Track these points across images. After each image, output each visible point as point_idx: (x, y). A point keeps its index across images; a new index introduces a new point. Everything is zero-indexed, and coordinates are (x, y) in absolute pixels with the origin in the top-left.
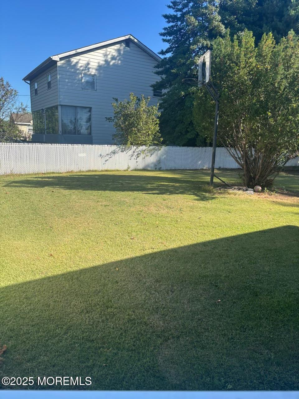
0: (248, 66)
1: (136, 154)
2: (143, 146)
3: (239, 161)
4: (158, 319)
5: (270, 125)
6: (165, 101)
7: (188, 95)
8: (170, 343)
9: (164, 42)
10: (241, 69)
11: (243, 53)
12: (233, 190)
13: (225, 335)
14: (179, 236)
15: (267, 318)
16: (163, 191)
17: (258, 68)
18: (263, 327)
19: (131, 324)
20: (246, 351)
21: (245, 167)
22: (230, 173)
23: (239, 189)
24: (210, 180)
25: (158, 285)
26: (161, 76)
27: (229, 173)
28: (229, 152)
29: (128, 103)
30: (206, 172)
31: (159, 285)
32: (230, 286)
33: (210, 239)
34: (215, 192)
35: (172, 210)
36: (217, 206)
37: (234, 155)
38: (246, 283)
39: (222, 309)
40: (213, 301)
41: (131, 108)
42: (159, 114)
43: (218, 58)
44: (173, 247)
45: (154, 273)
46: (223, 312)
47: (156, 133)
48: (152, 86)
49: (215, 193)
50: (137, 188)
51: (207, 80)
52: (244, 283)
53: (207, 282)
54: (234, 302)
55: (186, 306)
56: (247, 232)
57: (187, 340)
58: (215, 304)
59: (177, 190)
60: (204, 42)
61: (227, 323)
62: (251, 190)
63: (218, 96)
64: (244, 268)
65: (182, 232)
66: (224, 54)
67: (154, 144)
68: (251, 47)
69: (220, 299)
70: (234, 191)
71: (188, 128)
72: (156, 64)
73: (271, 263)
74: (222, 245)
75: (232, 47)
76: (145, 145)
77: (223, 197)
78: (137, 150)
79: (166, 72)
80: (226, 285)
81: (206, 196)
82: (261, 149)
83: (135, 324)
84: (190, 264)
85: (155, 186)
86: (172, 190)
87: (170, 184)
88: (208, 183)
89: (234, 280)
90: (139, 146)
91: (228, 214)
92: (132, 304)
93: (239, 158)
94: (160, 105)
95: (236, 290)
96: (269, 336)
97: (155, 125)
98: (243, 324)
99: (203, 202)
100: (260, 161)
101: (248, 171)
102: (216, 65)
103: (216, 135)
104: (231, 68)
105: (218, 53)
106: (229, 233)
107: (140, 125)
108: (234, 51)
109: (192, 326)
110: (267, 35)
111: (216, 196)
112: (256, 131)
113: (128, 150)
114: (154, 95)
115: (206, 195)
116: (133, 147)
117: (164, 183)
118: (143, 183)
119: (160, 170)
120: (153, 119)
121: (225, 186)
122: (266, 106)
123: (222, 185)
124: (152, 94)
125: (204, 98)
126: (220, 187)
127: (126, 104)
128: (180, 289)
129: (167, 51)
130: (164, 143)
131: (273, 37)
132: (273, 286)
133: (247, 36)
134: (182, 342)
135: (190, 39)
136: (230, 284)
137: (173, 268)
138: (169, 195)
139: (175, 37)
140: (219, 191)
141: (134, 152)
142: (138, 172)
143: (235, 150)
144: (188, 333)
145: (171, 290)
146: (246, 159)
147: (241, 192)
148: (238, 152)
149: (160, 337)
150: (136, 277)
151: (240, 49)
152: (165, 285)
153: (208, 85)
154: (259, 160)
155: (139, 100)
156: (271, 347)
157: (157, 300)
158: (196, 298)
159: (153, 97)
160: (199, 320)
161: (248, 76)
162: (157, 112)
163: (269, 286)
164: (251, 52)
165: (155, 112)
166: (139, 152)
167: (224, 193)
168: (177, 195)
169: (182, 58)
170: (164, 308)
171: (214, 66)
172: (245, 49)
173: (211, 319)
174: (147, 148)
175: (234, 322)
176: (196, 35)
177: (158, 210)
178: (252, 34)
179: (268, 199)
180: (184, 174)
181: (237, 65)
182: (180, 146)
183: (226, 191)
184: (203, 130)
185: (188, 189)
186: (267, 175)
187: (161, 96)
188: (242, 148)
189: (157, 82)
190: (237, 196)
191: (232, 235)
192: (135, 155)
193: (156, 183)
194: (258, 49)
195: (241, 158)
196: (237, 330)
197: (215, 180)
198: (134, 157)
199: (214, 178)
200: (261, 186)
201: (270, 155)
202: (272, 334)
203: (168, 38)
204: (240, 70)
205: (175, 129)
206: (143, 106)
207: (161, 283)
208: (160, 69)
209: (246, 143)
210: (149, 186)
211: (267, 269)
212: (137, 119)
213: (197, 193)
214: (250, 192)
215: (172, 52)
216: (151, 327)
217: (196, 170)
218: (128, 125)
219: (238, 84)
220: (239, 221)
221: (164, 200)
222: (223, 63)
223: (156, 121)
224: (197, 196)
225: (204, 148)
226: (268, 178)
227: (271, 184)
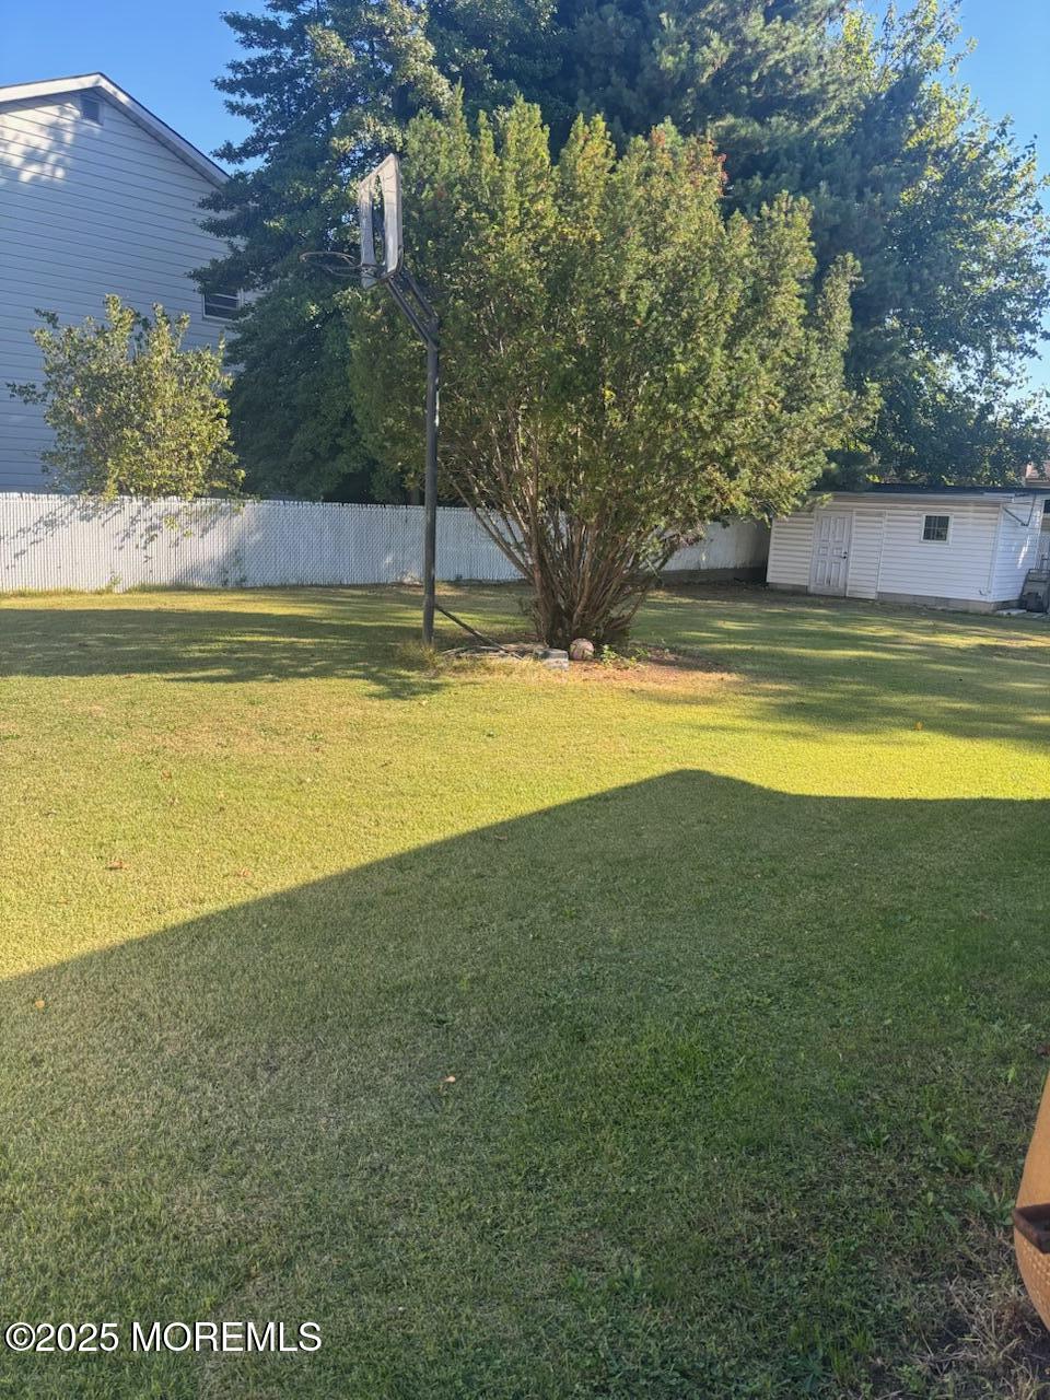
0: (529, 226)
1: (141, 527)
2: (171, 498)
3: (518, 555)
4: (210, 1194)
5: (613, 434)
6: (250, 335)
7: (331, 315)
8: (254, 1294)
9: (233, 113)
10: (509, 235)
11: (511, 178)
12: (503, 656)
13: (470, 1215)
14: (305, 839)
15: (616, 1123)
16: (247, 667)
17: (563, 238)
18: (605, 1159)
19: (88, 1240)
20: (548, 1266)
21: (537, 576)
22: (492, 596)
23: (523, 653)
24: (422, 621)
25: (212, 1050)
26: (227, 239)
27: (488, 596)
28: (485, 526)
29: (100, 333)
30: (411, 593)
31: (217, 1051)
32: (490, 1013)
33: (421, 842)
34: (442, 665)
35: (284, 739)
36: (447, 717)
37: (500, 534)
38: (546, 994)
39: (462, 1109)
40: (427, 1086)
41: (116, 354)
42: (226, 380)
43: (427, 186)
44: (278, 889)
45: (199, 999)
46: (463, 1124)
47: (218, 451)
48: (196, 275)
49: (441, 669)
50: (147, 662)
51: (392, 267)
52: (540, 996)
53: (406, 1011)
54: (505, 1079)
55: (324, 1120)
56: (548, 803)
57: (324, 1268)
58: (436, 1097)
59: (306, 662)
60: (380, 131)
61: (479, 1164)
62: (559, 656)
63: (434, 321)
64: (538, 937)
65: (317, 825)
66: (447, 177)
67: (214, 493)
68: (538, 163)
69: (453, 1073)
70: (504, 660)
71: (338, 435)
72: (206, 191)
73: (630, 910)
74: (465, 860)
75: (474, 152)
76: (176, 493)
77: (467, 684)
78: (147, 514)
79: (246, 225)
80: (477, 1013)
81: (412, 680)
82: (587, 513)
83: (106, 1235)
84: (344, 946)
85: (216, 651)
86: (284, 661)
87: (279, 639)
88: (415, 634)
89: (504, 992)
90: (153, 499)
91: (486, 742)
92: (100, 1149)
93: (518, 546)
94: (231, 346)
95: (512, 1027)
96: (624, 1190)
97: (212, 421)
98: (536, 1160)
99: (399, 705)
100: (587, 555)
101: (548, 588)
102: (420, 212)
103: (435, 464)
104: (475, 228)
105: (425, 170)
106: (489, 811)
107: (154, 419)
108: (479, 168)
109: (346, 1202)
110: (587, 123)
111: (445, 678)
112: (567, 451)
113: (110, 514)
114: (209, 311)
115: (412, 677)
116: (131, 501)
117: (256, 639)
118: (172, 637)
119: (241, 587)
120: (203, 399)
121: (476, 643)
122: (595, 368)
123: (466, 639)
124: (200, 307)
125: (385, 329)
126: (459, 649)
127: (91, 338)
128: (300, 1054)
129: (248, 151)
130: (250, 488)
131: (609, 134)
132: (637, 997)
133: (524, 121)
134: (304, 1281)
135: (332, 115)
136: (489, 1009)
137: (279, 970)
138: (272, 681)
139: (274, 101)
140: (456, 663)
141: (133, 521)
142: (155, 596)
143: (504, 516)
144: (327, 1235)
145: (268, 1063)
146: (539, 549)
147: (527, 662)
148: (513, 524)
149: (211, 1275)
150: (123, 1027)
151: (501, 164)
152: (244, 1044)
153: (397, 282)
154: (581, 553)
155: (146, 324)
156: (631, 1233)
157: (206, 1113)
158: (364, 1081)
159: (204, 319)
160: (374, 1170)
161: (532, 259)
162: (218, 375)
163: (622, 997)
164: (538, 177)
165: (210, 375)
166: (156, 521)
167: (472, 668)
168: (301, 682)
169: (303, 180)
170: (235, 1143)
171: (414, 214)
172: (518, 166)
173: (421, 1158)
174: (187, 504)
175: (505, 1157)
176: (351, 100)
177: (229, 744)
178: (539, 113)
179: (616, 684)
180: (331, 602)
181: (493, 218)
182: (313, 500)
183: (479, 662)
184: (388, 444)
185: (346, 657)
186: (610, 603)
187: (235, 316)
188: (525, 512)
189: (214, 262)
190: (515, 676)
191: (500, 819)
192: (138, 533)
193: (221, 638)
194: (561, 170)
195: (525, 546)
196: (513, 1186)
197: (441, 622)
198: (136, 539)
199: (437, 614)
200: (589, 639)
201: (617, 535)
202: (634, 1179)
203: (249, 100)
204: (504, 235)
205: (292, 437)
206: (163, 348)
207: (226, 1041)
208: (223, 215)
209: (538, 494)
210: (195, 651)
211: (615, 933)
212: (141, 397)
213: (378, 672)
214: (558, 659)
215: (266, 156)
216: (176, 1238)
217: (377, 586)
218: (105, 417)
219: (499, 285)
220: (523, 767)
221: (252, 703)
222: (443, 206)
223: (216, 406)
224: (379, 680)
225: (402, 510)
226: (614, 613)
227: (624, 632)
